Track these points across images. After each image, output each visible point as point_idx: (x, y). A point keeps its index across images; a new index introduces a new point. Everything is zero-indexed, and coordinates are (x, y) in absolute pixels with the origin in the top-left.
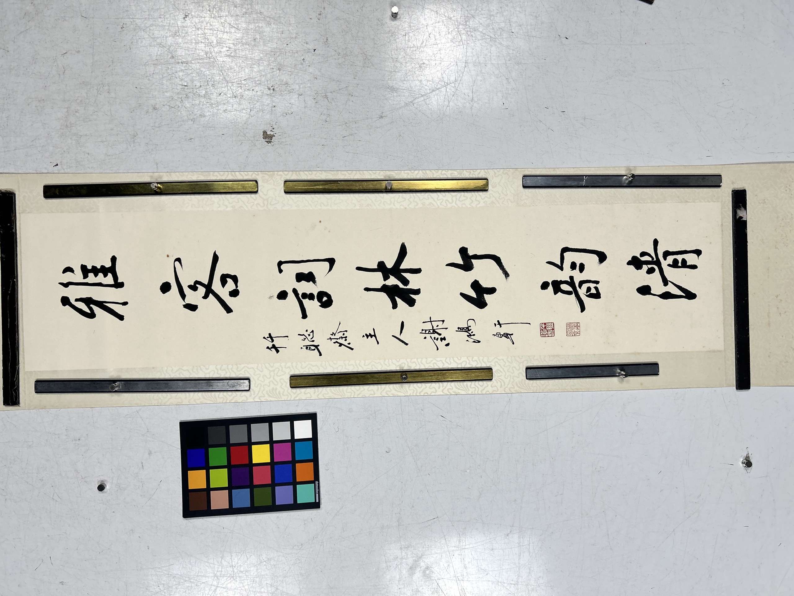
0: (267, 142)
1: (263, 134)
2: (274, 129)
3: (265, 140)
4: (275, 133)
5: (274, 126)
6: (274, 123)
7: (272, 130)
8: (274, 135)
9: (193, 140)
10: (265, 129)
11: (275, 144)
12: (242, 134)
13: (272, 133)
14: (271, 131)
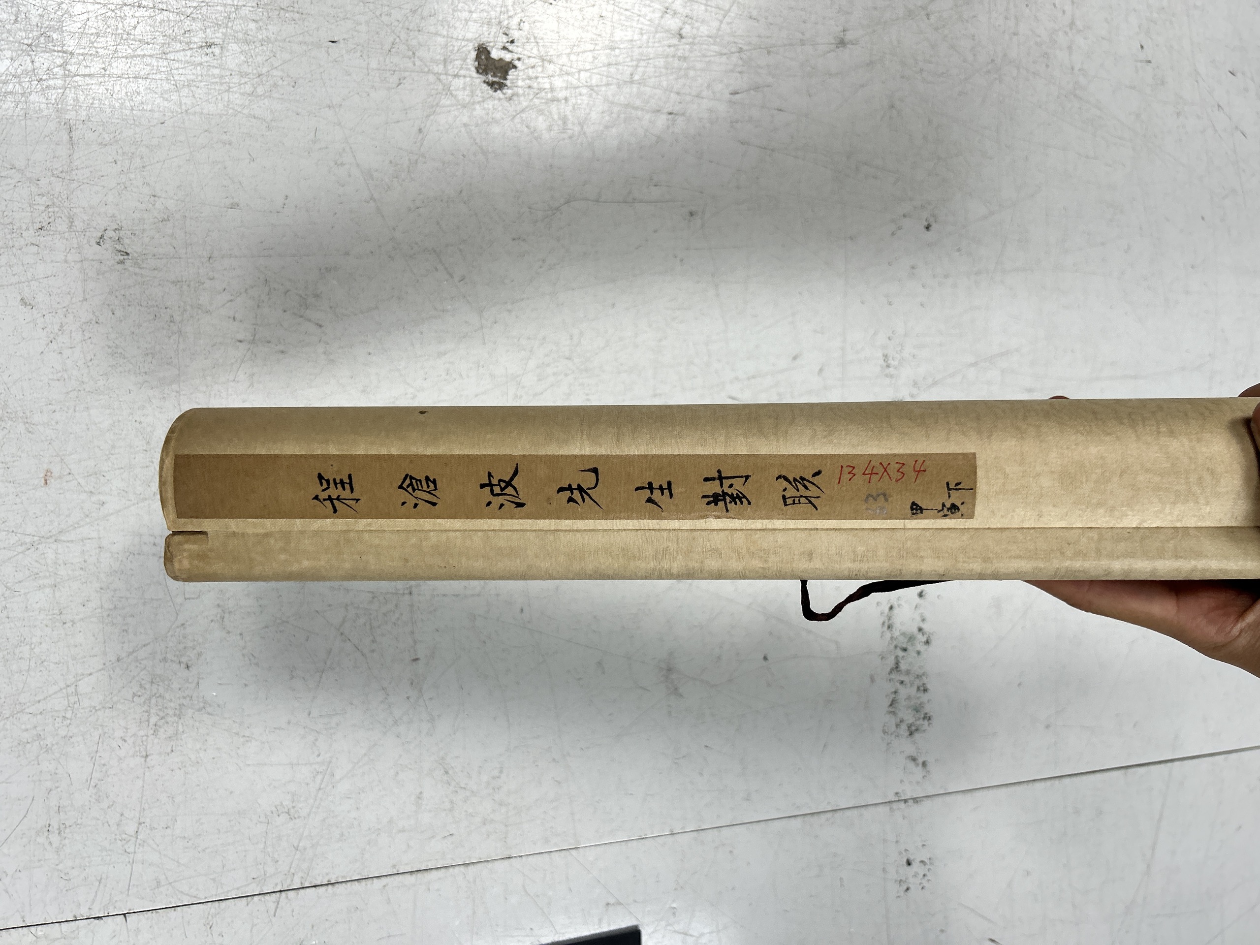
0: (491, 85)
1: (478, 57)
2: (512, 42)
3: (483, 78)
4: (516, 56)
5: (515, 34)
6: (514, 22)
7: (508, 45)
8: (516, 63)
9: (217, 50)
10: (484, 40)
11: (517, 95)
12: (403, 47)
13: (507, 57)
14: (504, 48)
